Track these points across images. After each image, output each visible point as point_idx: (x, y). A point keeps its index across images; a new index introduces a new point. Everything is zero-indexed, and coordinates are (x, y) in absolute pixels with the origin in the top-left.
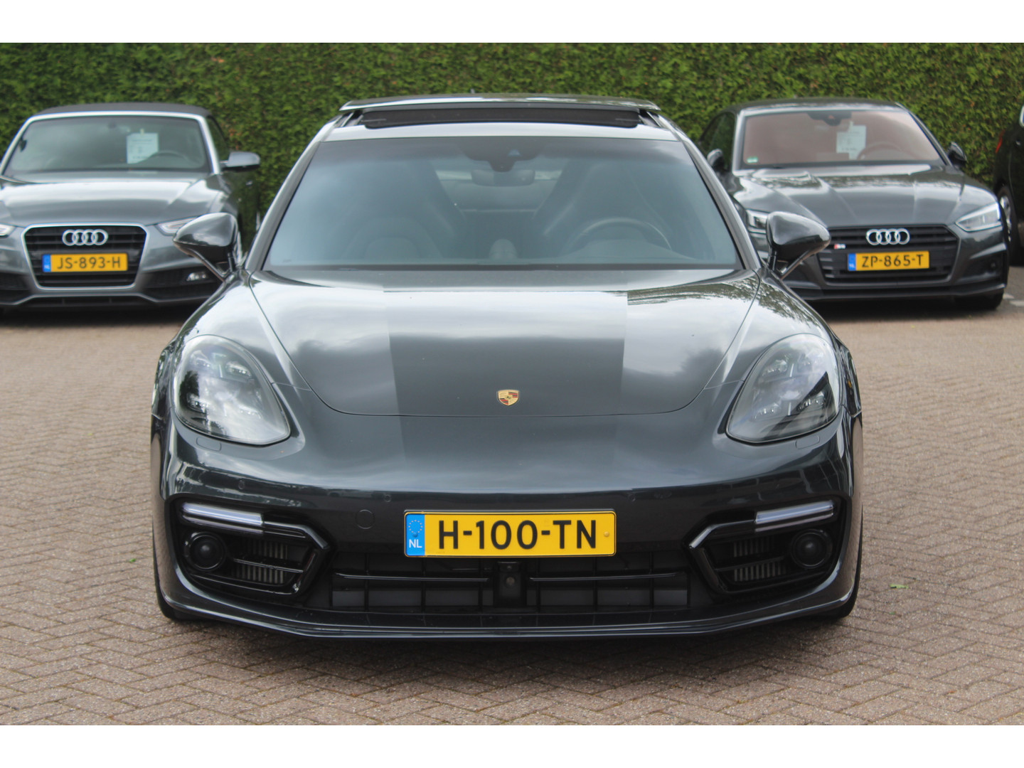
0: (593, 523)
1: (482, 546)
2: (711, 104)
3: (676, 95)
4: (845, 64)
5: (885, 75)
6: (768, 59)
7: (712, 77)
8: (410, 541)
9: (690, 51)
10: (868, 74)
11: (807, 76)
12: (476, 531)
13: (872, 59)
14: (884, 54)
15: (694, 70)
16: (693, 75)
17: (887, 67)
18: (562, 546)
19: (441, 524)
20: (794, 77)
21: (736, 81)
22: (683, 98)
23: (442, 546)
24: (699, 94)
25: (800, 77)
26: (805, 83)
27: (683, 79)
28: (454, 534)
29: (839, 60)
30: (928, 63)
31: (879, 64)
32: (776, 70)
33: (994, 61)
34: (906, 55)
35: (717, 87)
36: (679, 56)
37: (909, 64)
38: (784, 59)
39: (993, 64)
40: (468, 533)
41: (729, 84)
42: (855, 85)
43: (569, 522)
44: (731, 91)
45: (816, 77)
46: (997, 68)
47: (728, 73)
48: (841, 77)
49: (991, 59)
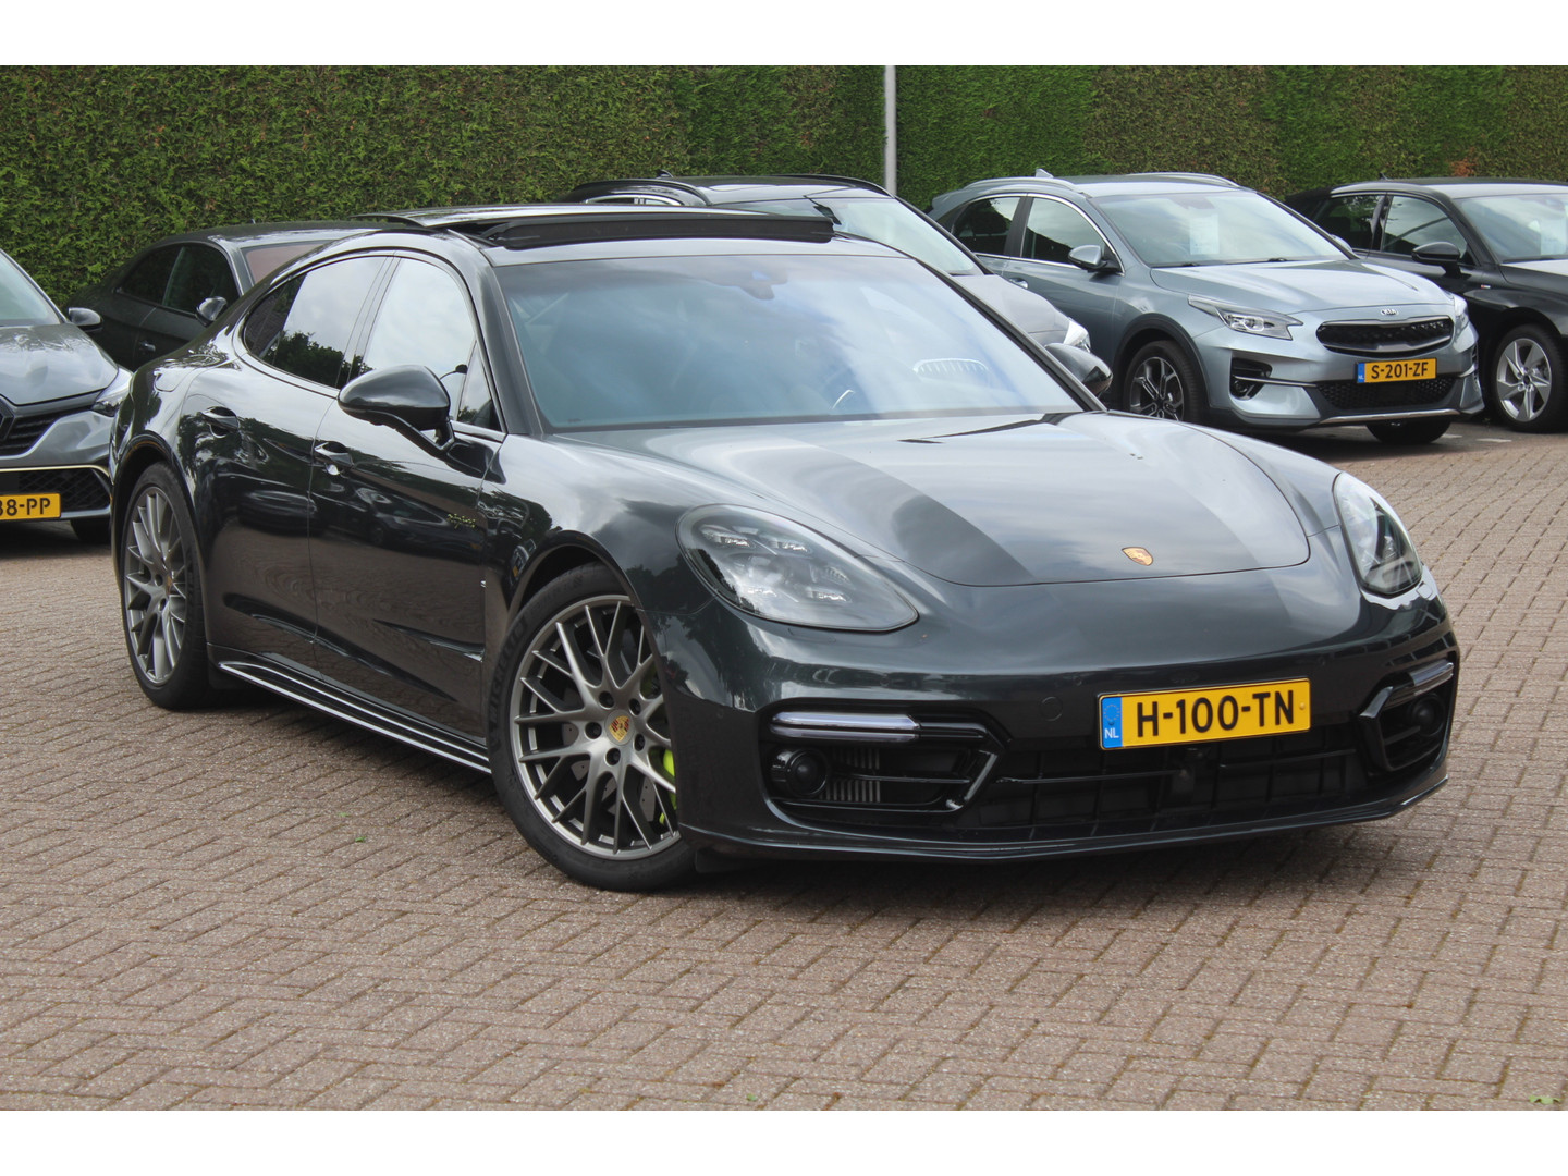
0: (1291, 693)
1: (1183, 730)
2: (63, 235)
3: (12, 221)
4: (252, 175)
5: (307, 191)
6: (143, 168)
7: (63, 194)
8: (1106, 730)
9: (28, 155)
10: (284, 190)
11: (201, 192)
12: (1176, 712)
13: (289, 168)
14: (305, 160)
15: (36, 184)
16: (35, 192)
17: (310, 180)
18: (1262, 723)
19: (1140, 706)
20: (180, 194)
21: (99, 200)
22: (22, 226)
23: (1141, 734)
24: (46, 220)
25: (190, 194)
26: (196, 202)
27: (20, 198)
28: (1154, 719)
29: (243, 170)
30: (366, 174)
31: (299, 175)
32: (154, 183)
33: (451, 171)
34: (334, 163)
35: (72, 210)
36: (12, 164)
37: (340, 176)
38: (166, 168)
39: (450, 175)
40: (1168, 716)
41: (90, 204)
42: (267, 206)
43: (1267, 695)
44: (93, 214)
45: (213, 194)
46: (456, 182)
47: (85, 188)
48: (246, 194)
49: (448, 168)
